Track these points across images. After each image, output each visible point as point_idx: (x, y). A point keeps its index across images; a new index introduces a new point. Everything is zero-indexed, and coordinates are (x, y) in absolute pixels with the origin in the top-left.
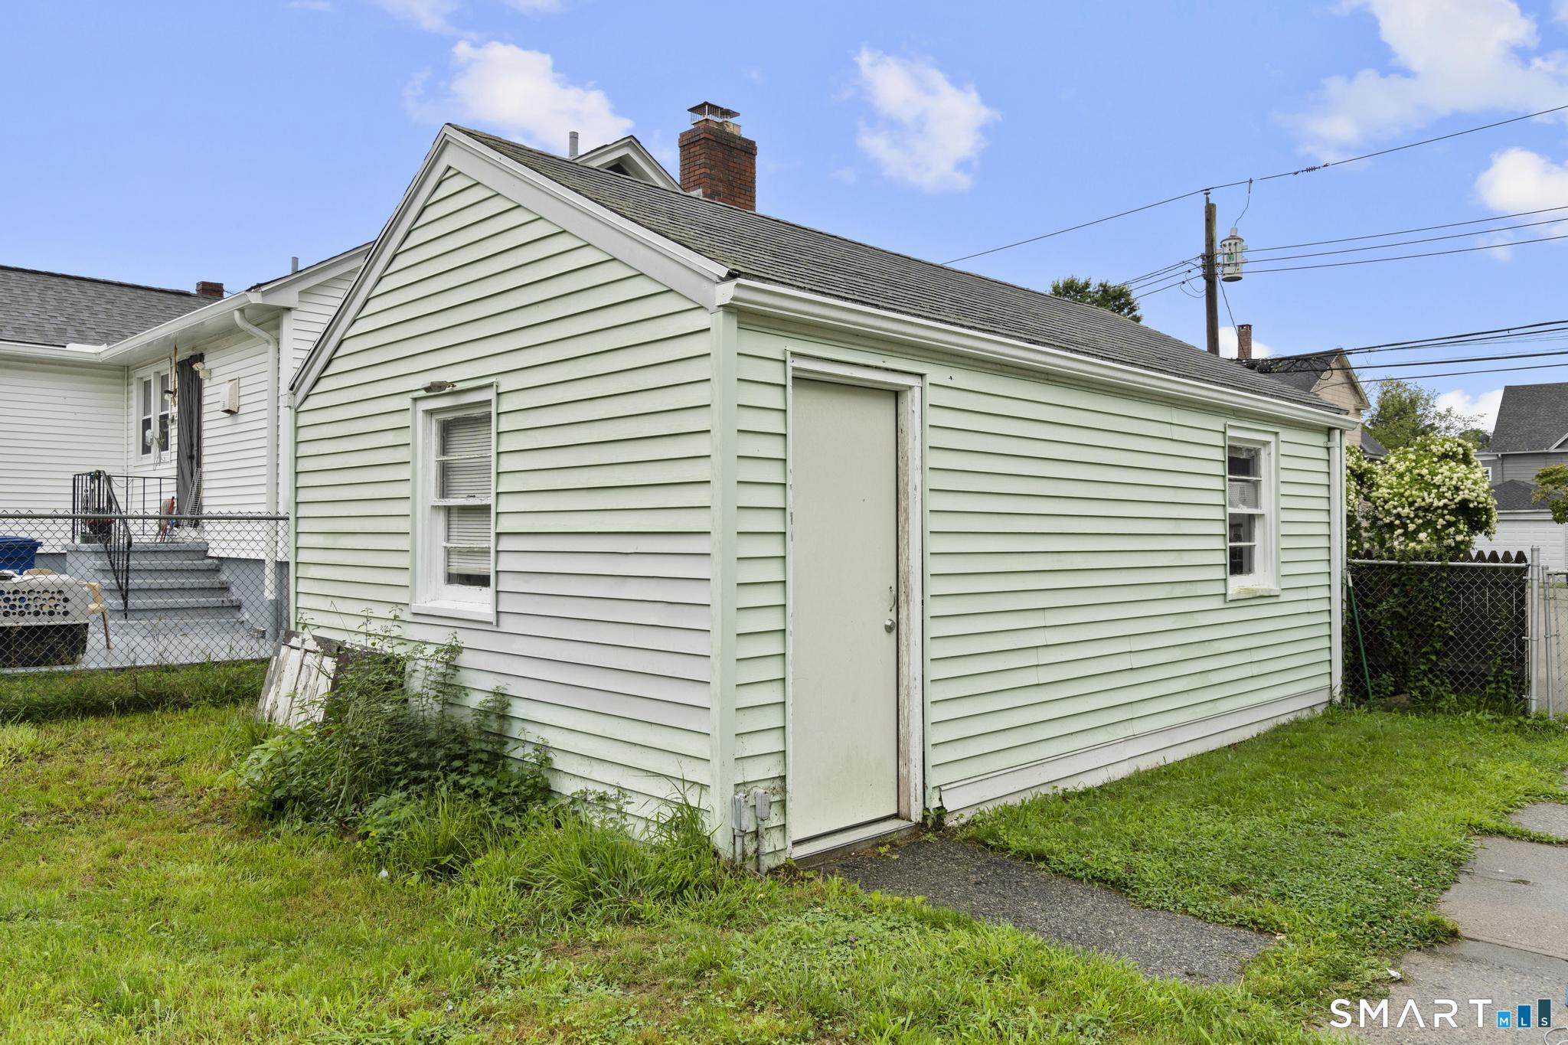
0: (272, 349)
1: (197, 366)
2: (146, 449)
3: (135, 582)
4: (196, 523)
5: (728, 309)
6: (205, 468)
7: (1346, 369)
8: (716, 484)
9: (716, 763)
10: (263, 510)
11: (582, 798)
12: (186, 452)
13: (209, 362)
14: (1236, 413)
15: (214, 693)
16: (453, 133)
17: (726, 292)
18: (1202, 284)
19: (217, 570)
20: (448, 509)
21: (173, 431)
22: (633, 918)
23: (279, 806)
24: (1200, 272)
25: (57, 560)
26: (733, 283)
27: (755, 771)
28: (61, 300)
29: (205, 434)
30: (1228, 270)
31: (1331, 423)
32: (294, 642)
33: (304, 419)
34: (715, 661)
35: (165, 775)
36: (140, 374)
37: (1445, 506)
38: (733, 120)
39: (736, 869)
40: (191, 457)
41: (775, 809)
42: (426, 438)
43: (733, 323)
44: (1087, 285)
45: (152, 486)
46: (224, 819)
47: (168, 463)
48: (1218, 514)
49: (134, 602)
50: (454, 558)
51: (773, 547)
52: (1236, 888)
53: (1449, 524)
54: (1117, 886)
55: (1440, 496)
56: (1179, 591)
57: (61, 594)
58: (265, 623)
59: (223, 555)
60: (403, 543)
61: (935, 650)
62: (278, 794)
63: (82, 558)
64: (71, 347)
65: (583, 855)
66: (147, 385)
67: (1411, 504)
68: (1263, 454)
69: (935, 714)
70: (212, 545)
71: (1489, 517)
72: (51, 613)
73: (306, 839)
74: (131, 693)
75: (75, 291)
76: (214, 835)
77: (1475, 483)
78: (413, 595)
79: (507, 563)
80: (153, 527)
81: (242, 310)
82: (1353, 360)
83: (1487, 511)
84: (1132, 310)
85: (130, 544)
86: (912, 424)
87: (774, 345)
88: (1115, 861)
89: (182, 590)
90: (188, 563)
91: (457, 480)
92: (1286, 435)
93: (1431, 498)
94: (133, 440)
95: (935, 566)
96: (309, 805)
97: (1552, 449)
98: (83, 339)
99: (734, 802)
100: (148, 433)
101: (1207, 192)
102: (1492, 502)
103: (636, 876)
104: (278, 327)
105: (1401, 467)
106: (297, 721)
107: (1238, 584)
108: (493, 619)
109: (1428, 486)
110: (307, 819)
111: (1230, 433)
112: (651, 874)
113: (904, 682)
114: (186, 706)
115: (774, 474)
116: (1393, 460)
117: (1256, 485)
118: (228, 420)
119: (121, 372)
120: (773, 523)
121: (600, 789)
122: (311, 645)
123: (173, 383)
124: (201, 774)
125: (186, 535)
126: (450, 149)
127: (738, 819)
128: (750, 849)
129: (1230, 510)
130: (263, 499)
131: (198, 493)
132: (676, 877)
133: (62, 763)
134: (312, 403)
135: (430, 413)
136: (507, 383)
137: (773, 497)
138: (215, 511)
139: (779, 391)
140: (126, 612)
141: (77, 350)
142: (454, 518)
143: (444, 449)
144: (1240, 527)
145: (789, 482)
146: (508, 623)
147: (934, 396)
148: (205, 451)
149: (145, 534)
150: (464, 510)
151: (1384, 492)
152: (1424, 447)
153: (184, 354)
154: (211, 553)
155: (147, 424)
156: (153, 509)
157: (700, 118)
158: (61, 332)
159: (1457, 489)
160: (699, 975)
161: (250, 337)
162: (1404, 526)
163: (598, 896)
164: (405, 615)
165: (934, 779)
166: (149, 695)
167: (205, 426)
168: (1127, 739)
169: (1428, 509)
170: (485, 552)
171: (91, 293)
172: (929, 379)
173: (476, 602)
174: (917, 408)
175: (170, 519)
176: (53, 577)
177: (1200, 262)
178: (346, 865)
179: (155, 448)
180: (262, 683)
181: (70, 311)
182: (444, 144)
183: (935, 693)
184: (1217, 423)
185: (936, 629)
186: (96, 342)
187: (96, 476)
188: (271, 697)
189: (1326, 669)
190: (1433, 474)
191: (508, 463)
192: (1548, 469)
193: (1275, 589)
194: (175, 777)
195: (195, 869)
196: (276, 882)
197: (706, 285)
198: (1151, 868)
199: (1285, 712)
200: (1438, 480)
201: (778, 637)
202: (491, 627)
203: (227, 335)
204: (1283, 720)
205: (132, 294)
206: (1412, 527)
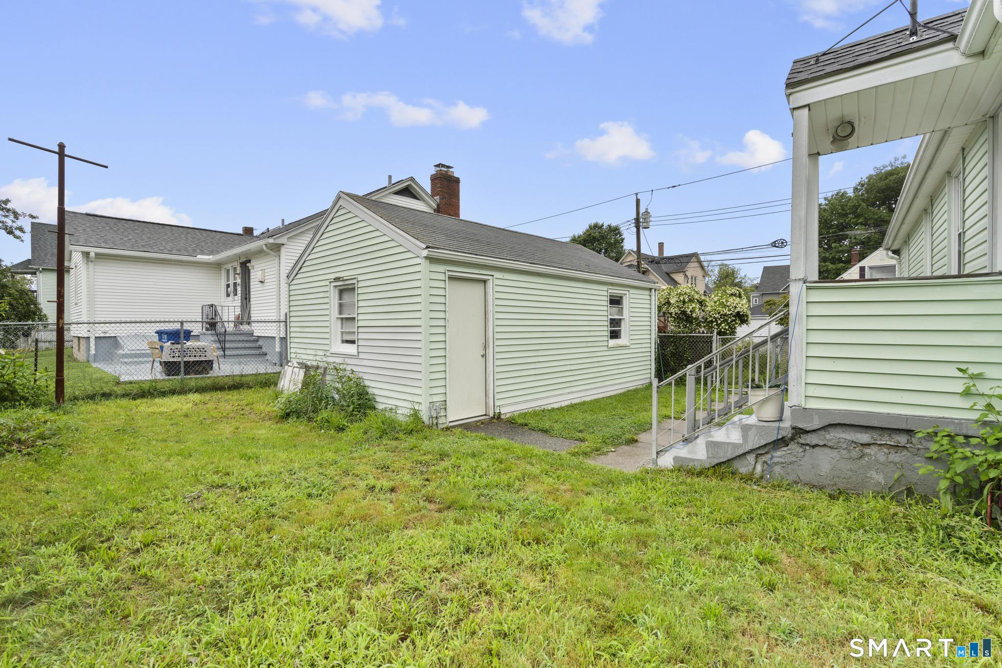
0: (277, 259)
1: (248, 265)
2: (228, 295)
3: (227, 345)
4: (249, 323)
5: (426, 258)
6: (252, 303)
7: (700, 262)
8: (423, 311)
9: (423, 396)
10: (274, 318)
11: (385, 410)
12: (244, 297)
13: (253, 263)
14: (612, 284)
15: (261, 383)
16: (342, 195)
17: (425, 253)
18: (635, 230)
19: (257, 341)
20: (342, 319)
21: (239, 289)
22: (397, 439)
23: (288, 415)
24: (634, 225)
25: (197, 337)
26: (427, 250)
27: (436, 399)
28: (193, 238)
29: (252, 290)
30: (644, 224)
31: (651, 287)
32: (290, 364)
33: (292, 288)
34: (423, 365)
35: (248, 408)
36: (225, 266)
37: (731, 314)
38: (451, 170)
39: (430, 427)
40: (246, 299)
41: (442, 411)
42: (334, 295)
43: (428, 262)
44: (603, 225)
45: (231, 310)
46: (270, 419)
47: (237, 301)
48: (605, 318)
49: (227, 353)
50: (344, 335)
51: (442, 330)
52: (580, 431)
53: (733, 321)
54: (545, 431)
55: (729, 310)
56: (589, 345)
57: (203, 350)
58: (276, 360)
59: (259, 335)
60: (327, 330)
61: (498, 363)
62: (288, 411)
63: (206, 336)
64: (199, 256)
65: (383, 423)
66: (228, 271)
67: (719, 313)
68: (624, 298)
69: (498, 383)
70: (255, 331)
71: (748, 318)
72: (195, 356)
73: (297, 423)
74: (232, 383)
75: (198, 234)
76: (268, 423)
77: (742, 305)
78: (331, 347)
79: (361, 336)
80: (232, 325)
81: (266, 245)
82: (702, 258)
83: (747, 316)
84: (621, 236)
85: (225, 331)
86: (490, 291)
87: (441, 268)
88: (547, 425)
89: (245, 348)
90: (246, 338)
91: (344, 309)
92: (632, 291)
93: (726, 311)
94: (223, 292)
95: (497, 336)
96: (298, 414)
97: (781, 291)
98: (203, 254)
99: (429, 407)
100: (229, 289)
101: (637, 194)
102: (749, 313)
103: (399, 428)
104: (279, 251)
105: (716, 299)
106: (292, 388)
107: (613, 342)
108: (356, 354)
109: (725, 306)
110: (298, 418)
111: (610, 291)
112: (403, 428)
113: (487, 373)
114: (251, 388)
115: (442, 308)
116: (713, 296)
117: (622, 308)
118: (261, 285)
119: (218, 266)
120: (442, 323)
121: (390, 406)
122: (296, 365)
123: (239, 271)
124: (261, 407)
125: (245, 328)
126: (341, 200)
127: (430, 412)
128: (435, 422)
129: (610, 317)
130: (275, 314)
131: (249, 312)
132: (410, 428)
133: (210, 406)
134: (294, 282)
135: (335, 286)
136: (360, 278)
137: (442, 315)
138: (256, 319)
139: (443, 282)
140: (224, 356)
141: (201, 257)
142: (344, 321)
143: (340, 298)
144: (615, 323)
145: (447, 310)
146: (361, 356)
147: (497, 282)
148: (252, 296)
149: (230, 327)
150: (347, 319)
151: (709, 308)
152: (725, 291)
153: (243, 260)
154: (255, 334)
155: (228, 286)
156: (232, 318)
157: (439, 169)
158: (194, 251)
159: (736, 307)
160: (412, 449)
161: (268, 254)
162: (716, 321)
163: (387, 434)
164: (328, 354)
165: (497, 403)
166: (238, 384)
167: (251, 287)
168: (569, 393)
169: (725, 315)
170: (354, 333)
171: (205, 235)
172: (495, 277)
173: (351, 349)
174: (491, 286)
175: (239, 321)
176: (195, 343)
177: (634, 221)
178: (311, 430)
179: (232, 294)
180: (278, 380)
181: (197, 242)
182: (339, 198)
183: (497, 376)
184: (605, 288)
185: (497, 356)
186: (208, 255)
187: (212, 306)
188: (282, 383)
189: (649, 371)
190: (727, 301)
191: (361, 304)
192: (768, 300)
193: (628, 344)
194: (251, 409)
195: (263, 431)
196: (289, 434)
197: (420, 250)
198: (557, 426)
199: (631, 386)
200: (729, 304)
201: (444, 358)
202: (356, 357)
203: (260, 253)
204: (631, 388)
205: (220, 235)
206: (719, 322)
